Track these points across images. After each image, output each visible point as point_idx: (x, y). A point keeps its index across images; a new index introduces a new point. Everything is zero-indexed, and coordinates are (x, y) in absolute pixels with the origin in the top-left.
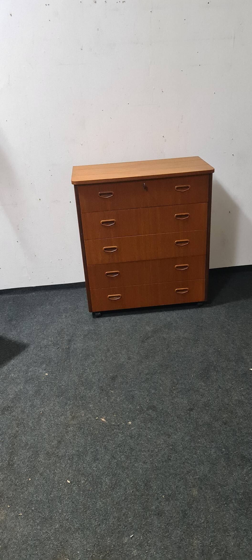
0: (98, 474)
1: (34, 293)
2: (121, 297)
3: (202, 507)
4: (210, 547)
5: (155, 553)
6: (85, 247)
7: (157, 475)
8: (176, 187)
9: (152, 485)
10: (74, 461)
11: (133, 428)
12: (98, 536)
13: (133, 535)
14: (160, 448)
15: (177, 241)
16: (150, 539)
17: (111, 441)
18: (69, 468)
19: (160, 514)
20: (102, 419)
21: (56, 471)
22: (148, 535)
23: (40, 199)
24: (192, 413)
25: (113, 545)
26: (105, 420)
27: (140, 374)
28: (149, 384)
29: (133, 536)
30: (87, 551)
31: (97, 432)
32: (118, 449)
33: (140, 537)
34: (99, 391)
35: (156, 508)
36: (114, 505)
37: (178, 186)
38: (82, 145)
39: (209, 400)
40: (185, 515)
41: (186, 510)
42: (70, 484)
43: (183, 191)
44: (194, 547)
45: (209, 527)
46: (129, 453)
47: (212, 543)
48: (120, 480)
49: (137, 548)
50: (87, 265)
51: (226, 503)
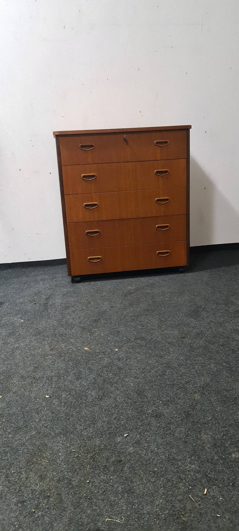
0: (82, 389)
1: (10, 270)
2: (102, 259)
3: (207, 408)
4: (223, 440)
5: (156, 448)
6: (65, 202)
7: (152, 386)
8: (155, 142)
9: (146, 394)
10: (54, 381)
11: (120, 353)
12: (84, 438)
13: (128, 434)
14: (152, 366)
15: (157, 198)
16: (149, 436)
17: (96, 364)
18: (48, 387)
19: (158, 416)
20: (85, 348)
21: (32, 389)
22: (146, 433)
23: (20, 170)
24: (184, 340)
25: (104, 445)
26: (88, 349)
27: (125, 317)
28: (135, 323)
29: (127, 436)
30: (71, 452)
31: (80, 358)
32: (105, 370)
33: (136, 436)
34: (81, 329)
35: (152, 411)
36: (103, 412)
37: (157, 141)
38: (63, 117)
39: (202, 330)
40: (188, 415)
41: (189, 411)
42: (49, 398)
43: (162, 146)
44: (203, 441)
45: (219, 423)
46: (117, 371)
47: (224, 436)
48: (109, 392)
49: (133, 446)
50: (67, 222)
51: (234, 404)
